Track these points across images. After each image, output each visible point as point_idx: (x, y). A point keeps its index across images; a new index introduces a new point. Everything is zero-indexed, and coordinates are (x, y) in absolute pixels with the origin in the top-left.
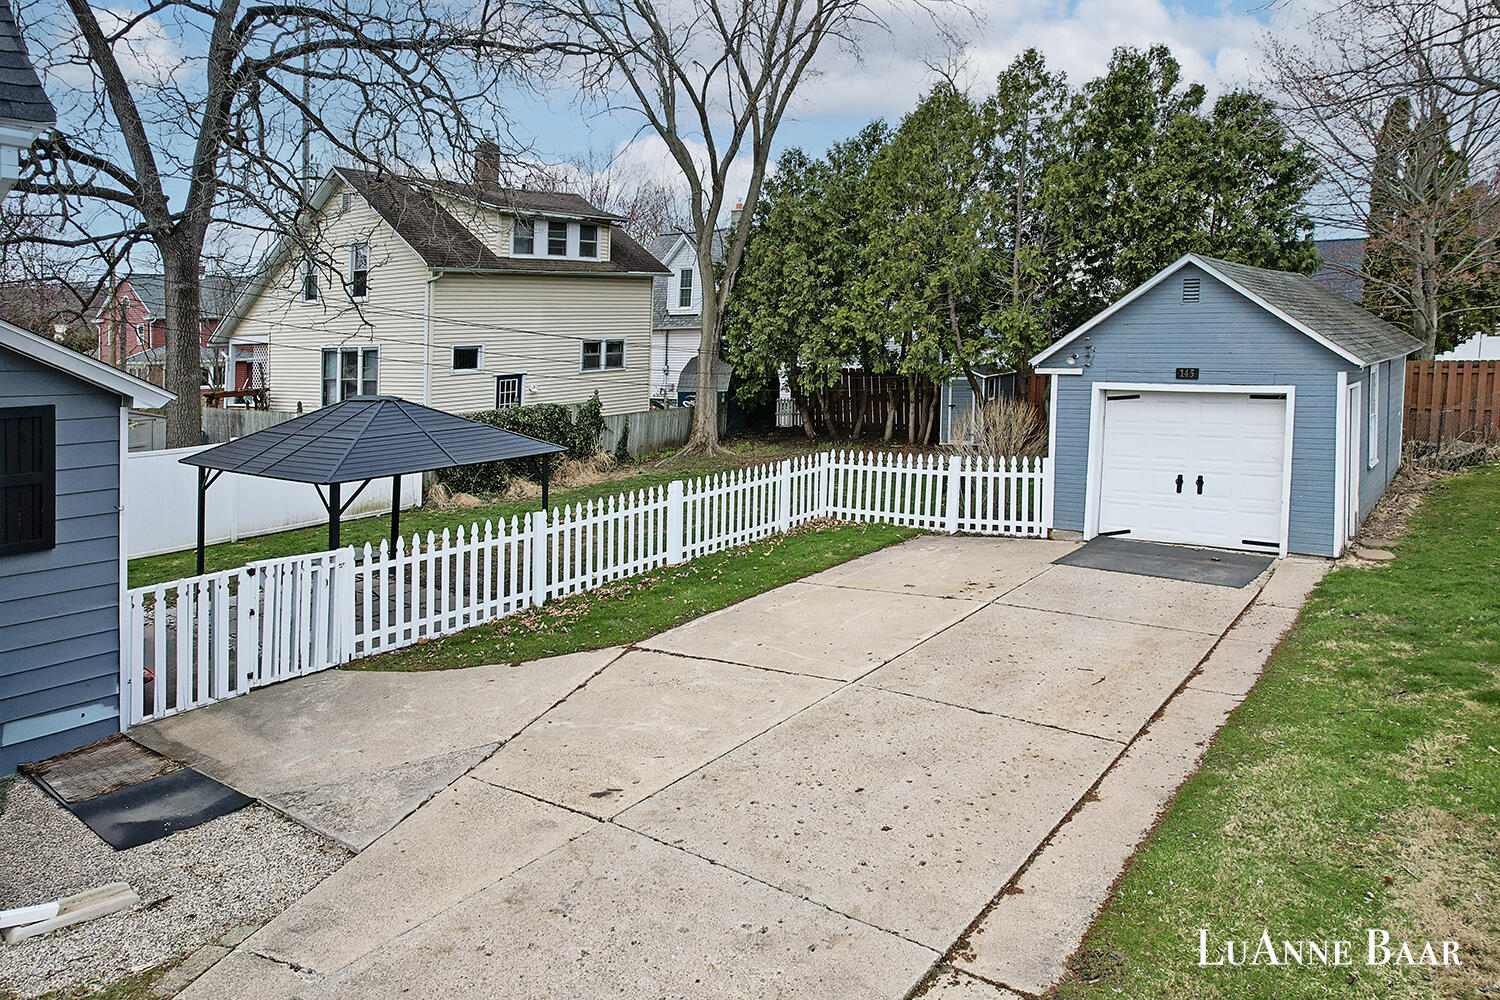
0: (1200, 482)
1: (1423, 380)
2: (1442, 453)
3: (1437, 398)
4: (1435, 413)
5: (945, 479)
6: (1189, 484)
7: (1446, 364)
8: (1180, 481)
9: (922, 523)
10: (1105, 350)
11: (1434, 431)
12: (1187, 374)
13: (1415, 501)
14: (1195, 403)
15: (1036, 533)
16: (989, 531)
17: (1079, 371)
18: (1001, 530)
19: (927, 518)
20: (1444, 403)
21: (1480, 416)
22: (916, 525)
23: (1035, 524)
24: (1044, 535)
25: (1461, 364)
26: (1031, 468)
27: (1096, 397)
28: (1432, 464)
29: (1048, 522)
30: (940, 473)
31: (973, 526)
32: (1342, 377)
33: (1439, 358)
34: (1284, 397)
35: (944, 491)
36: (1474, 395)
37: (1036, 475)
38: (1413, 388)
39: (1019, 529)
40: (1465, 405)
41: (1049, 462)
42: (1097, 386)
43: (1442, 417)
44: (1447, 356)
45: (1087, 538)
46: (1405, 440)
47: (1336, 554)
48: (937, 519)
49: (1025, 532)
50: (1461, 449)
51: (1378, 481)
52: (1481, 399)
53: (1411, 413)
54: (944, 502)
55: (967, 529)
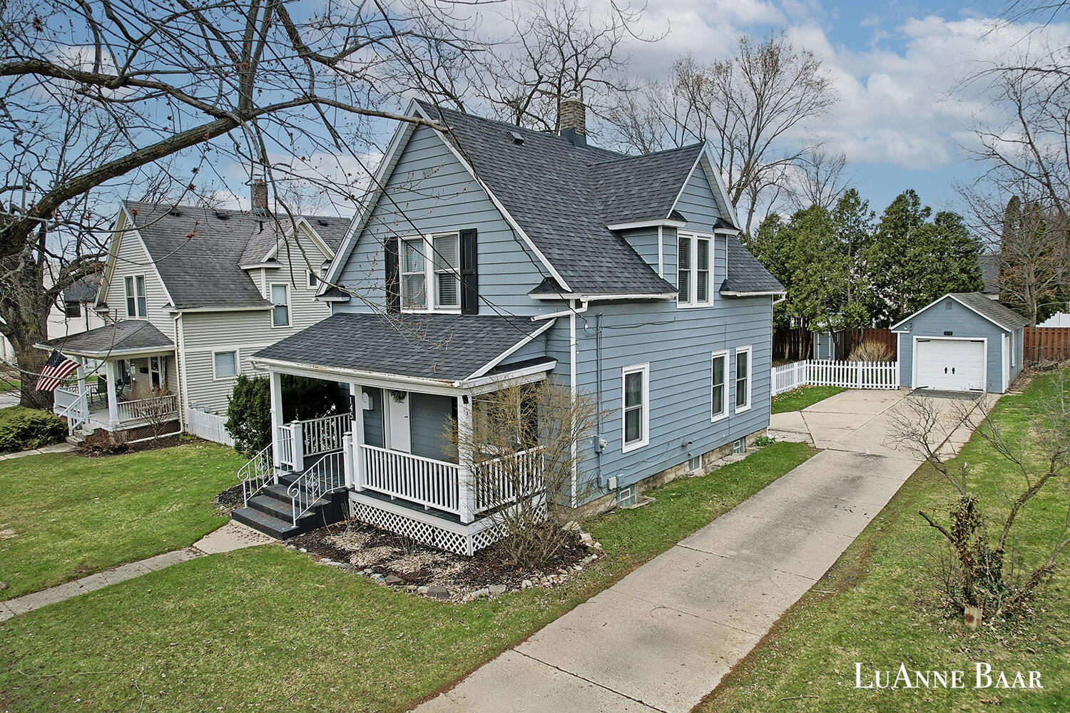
0: (953, 370)
1: (1031, 334)
2: (1039, 365)
3: (1037, 343)
4: (1037, 349)
5: (856, 369)
6: (950, 371)
7: (1041, 329)
8: (946, 369)
9: (847, 386)
10: (917, 324)
11: (1036, 357)
12: (948, 334)
13: (1029, 380)
14: (951, 343)
15: (893, 388)
16: (875, 388)
17: (908, 332)
18: (879, 387)
19: (849, 384)
20: (1040, 345)
21: (1056, 350)
22: (845, 386)
23: (893, 385)
24: (896, 388)
25: (1047, 329)
26: (890, 366)
27: (914, 341)
28: (1036, 369)
29: (898, 384)
30: (854, 368)
31: (868, 386)
32: (1003, 335)
33: (1037, 326)
34: (983, 341)
35: (856, 373)
36: (1053, 342)
37: (892, 368)
38: (1027, 339)
39: (886, 387)
40: (1049, 346)
41: (897, 363)
42: (915, 337)
43: (1039, 350)
44: (1041, 325)
45: (913, 389)
46: (1024, 360)
47: (1003, 392)
48: (854, 384)
49: (888, 388)
50: (1046, 363)
51: (1015, 371)
52: (1056, 343)
53: (1026, 348)
54: (856, 377)
55: (866, 387)
